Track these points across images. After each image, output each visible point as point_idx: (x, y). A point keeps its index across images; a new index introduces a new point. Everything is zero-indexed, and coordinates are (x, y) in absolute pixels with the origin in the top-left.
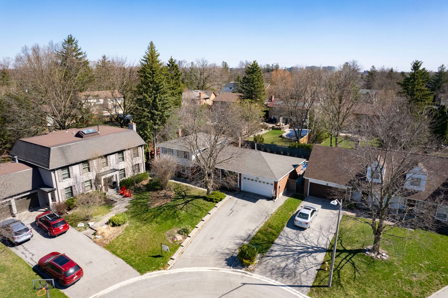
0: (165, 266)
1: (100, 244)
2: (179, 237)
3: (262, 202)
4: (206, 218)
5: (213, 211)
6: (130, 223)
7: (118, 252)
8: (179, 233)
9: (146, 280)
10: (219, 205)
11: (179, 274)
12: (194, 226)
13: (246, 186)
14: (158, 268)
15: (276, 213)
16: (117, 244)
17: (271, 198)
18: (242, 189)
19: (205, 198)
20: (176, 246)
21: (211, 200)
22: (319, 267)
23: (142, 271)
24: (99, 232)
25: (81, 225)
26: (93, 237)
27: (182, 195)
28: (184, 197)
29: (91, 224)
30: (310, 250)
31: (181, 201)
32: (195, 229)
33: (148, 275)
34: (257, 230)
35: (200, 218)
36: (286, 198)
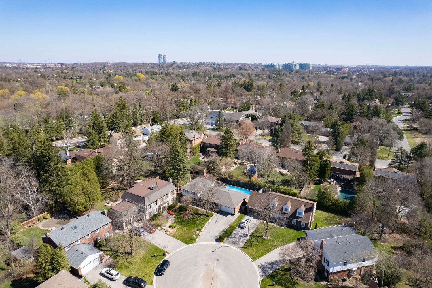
0: (194, 242)
1: (169, 235)
2: (198, 232)
3: (229, 216)
4: (207, 224)
5: (209, 221)
6: (178, 227)
7: (177, 238)
8: (197, 230)
9: (189, 247)
10: (211, 218)
11: (200, 245)
12: (202, 228)
13: (222, 209)
14: (192, 243)
15: (234, 222)
16: (176, 235)
17: (232, 215)
18: (221, 210)
19: (205, 215)
20: (197, 235)
21: (208, 216)
22: (246, 242)
23: (187, 244)
24: (168, 231)
25: (159, 228)
26: (166, 233)
27: (196, 213)
28: (197, 214)
29: (163, 228)
30: (245, 235)
31: (196, 216)
32: (203, 229)
33: (190, 245)
34: (226, 229)
35: (204, 224)
36: (240, 214)
